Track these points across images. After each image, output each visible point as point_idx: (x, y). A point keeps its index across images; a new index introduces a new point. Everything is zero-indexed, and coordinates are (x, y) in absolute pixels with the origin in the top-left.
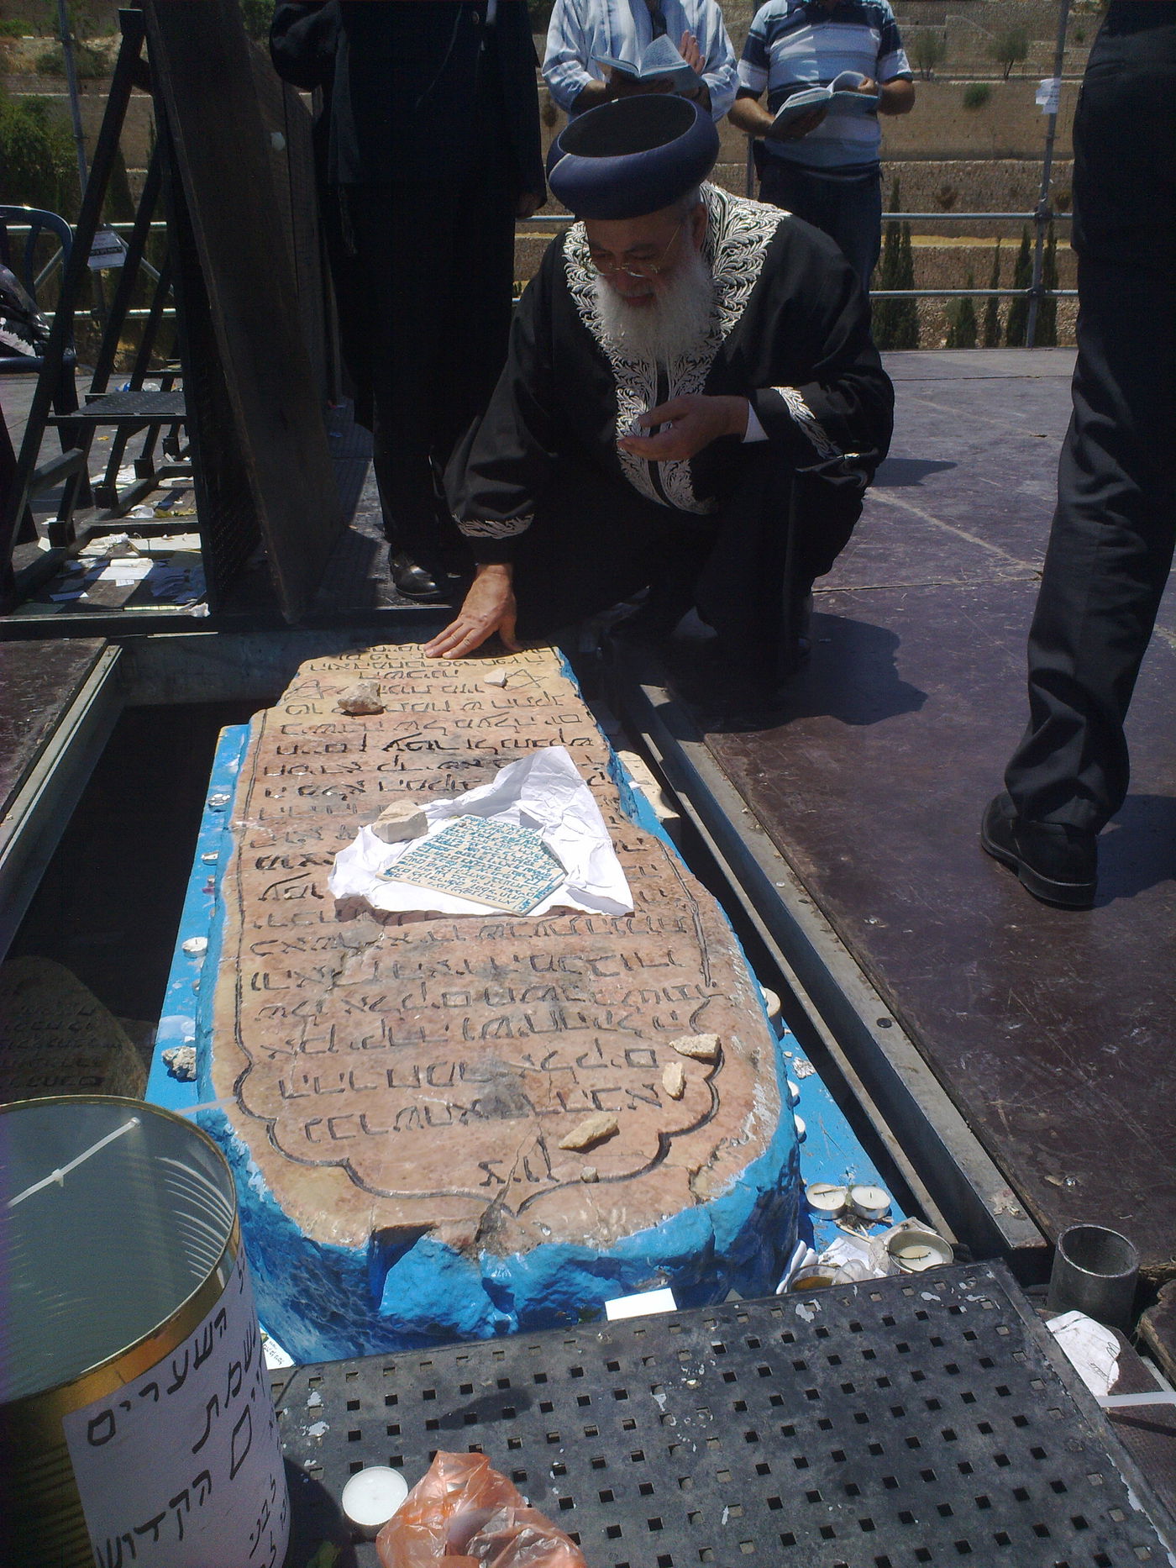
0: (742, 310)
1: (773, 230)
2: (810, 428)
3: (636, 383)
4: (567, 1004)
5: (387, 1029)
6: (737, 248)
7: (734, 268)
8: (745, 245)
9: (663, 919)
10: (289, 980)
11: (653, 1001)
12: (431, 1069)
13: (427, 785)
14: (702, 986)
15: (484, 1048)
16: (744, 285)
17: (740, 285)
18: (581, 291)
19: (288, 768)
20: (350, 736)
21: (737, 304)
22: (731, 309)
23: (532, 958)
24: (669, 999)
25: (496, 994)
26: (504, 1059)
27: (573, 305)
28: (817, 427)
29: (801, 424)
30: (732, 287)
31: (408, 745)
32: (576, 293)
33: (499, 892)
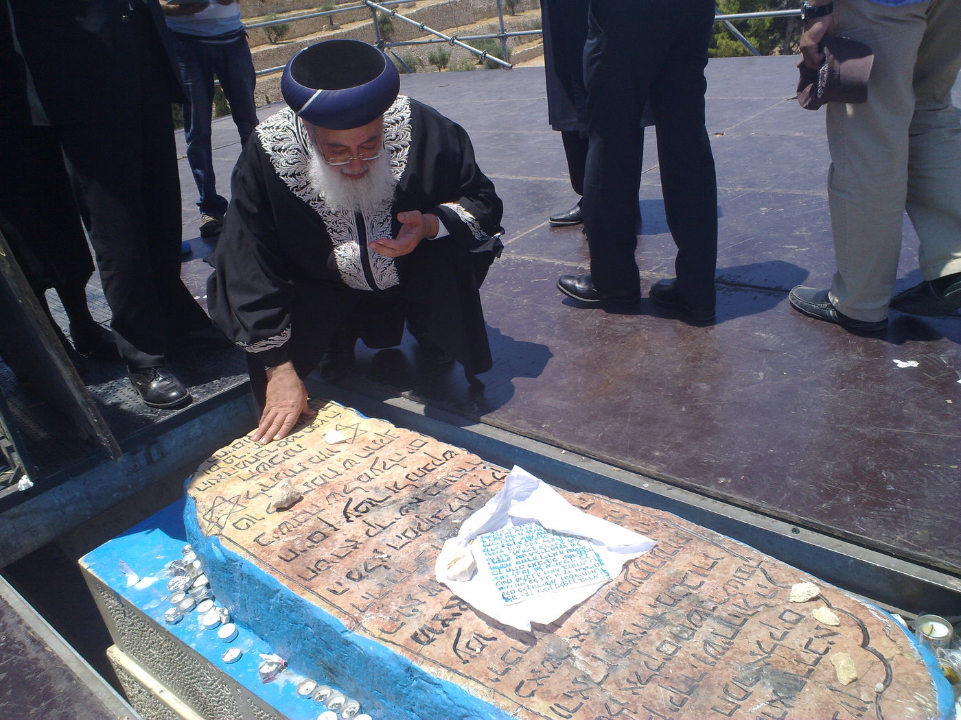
0: (404, 166)
1: (408, 110)
2: (473, 224)
3: (340, 223)
4: (716, 614)
5: (670, 688)
6: (388, 127)
7: (391, 140)
8: (393, 124)
9: (671, 538)
10: (575, 699)
11: (739, 586)
12: (726, 691)
13: (416, 530)
14: (746, 563)
15: (728, 663)
16: (401, 150)
17: (398, 150)
18: (286, 174)
19: (312, 567)
20: (310, 523)
21: (400, 162)
22: (396, 166)
23: (657, 600)
24: (746, 579)
25: (680, 632)
26: (747, 662)
27: (284, 184)
28: (476, 224)
29: (469, 224)
30: (392, 152)
31: (356, 509)
32: (283, 176)
33: (579, 573)
